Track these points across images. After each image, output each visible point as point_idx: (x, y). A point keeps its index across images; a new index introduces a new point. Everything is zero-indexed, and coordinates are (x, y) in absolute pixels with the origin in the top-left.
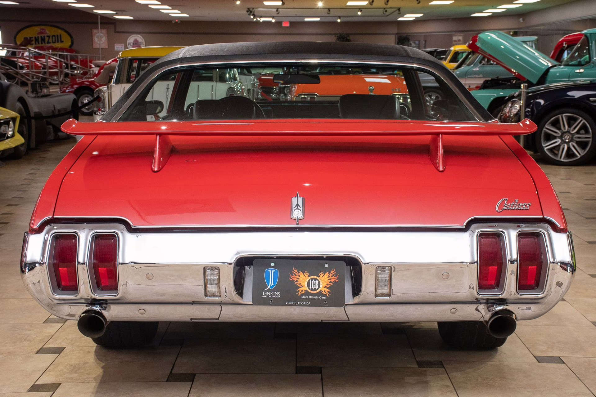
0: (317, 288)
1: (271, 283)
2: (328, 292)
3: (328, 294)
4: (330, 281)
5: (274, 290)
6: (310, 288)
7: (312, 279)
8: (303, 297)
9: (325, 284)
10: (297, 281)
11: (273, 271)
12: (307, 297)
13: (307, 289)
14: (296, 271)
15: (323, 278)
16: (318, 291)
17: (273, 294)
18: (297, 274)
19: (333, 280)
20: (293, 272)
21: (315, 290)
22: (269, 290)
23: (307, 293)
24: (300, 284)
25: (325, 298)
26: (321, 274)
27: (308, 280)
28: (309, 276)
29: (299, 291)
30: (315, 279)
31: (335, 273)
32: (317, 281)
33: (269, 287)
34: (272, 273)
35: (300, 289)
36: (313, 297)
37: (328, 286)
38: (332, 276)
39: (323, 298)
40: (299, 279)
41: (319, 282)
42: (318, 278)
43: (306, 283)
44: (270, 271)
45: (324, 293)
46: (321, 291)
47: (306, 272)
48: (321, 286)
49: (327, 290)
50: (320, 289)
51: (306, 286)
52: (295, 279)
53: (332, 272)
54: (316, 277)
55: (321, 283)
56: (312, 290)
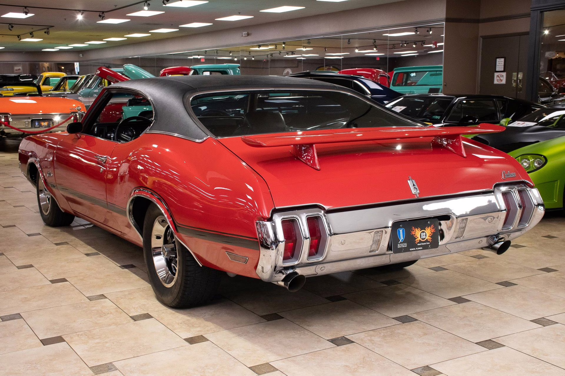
0: (425, 238)
1: (402, 238)
2: (431, 239)
3: (430, 241)
4: (431, 232)
5: (404, 242)
6: (422, 238)
7: (422, 232)
8: (418, 244)
9: (429, 234)
10: (415, 235)
11: (402, 230)
12: (420, 244)
13: (420, 239)
14: (414, 228)
15: (428, 230)
16: (425, 239)
17: (403, 245)
18: (414, 230)
19: (432, 231)
20: (412, 229)
21: (424, 239)
22: (401, 243)
23: (420, 242)
24: (416, 236)
25: (429, 243)
26: (426, 228)
27: (420, 233)
28: (420, 231)
29: (416, 241)
30: (424, 232)
31: (433, 227)
32: (425, 233)
33: (401, 241)
34: (401, 231)
35: (417, 240)
36: (423, 244)
37: (430, 236)
38: (432, 229)
39: (428, 243)
40: (415, 233)
41: (426, 234)
42: (425, 231)
43: (419, 235)
44: (400, 230)
45: (428, 240)
46: (427, 239)
47: (419, 228)
48: (427, 236)
49: (430, 238)
50: (426, 238)
51: (419, 237)
52: (414, 234)
53: (432, 226)
54: (424, 231)
55: (427, 234)
56: (423, 239)
